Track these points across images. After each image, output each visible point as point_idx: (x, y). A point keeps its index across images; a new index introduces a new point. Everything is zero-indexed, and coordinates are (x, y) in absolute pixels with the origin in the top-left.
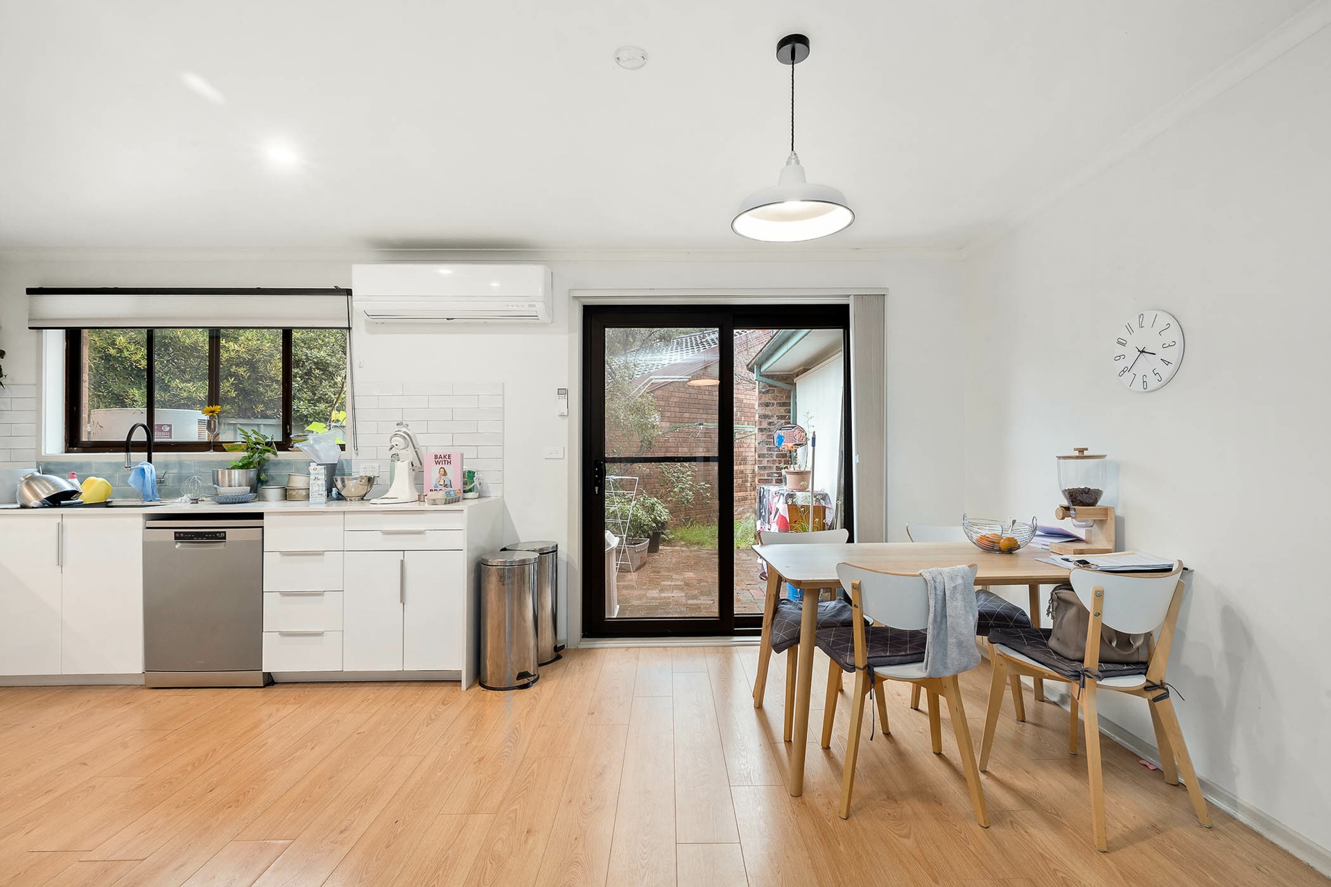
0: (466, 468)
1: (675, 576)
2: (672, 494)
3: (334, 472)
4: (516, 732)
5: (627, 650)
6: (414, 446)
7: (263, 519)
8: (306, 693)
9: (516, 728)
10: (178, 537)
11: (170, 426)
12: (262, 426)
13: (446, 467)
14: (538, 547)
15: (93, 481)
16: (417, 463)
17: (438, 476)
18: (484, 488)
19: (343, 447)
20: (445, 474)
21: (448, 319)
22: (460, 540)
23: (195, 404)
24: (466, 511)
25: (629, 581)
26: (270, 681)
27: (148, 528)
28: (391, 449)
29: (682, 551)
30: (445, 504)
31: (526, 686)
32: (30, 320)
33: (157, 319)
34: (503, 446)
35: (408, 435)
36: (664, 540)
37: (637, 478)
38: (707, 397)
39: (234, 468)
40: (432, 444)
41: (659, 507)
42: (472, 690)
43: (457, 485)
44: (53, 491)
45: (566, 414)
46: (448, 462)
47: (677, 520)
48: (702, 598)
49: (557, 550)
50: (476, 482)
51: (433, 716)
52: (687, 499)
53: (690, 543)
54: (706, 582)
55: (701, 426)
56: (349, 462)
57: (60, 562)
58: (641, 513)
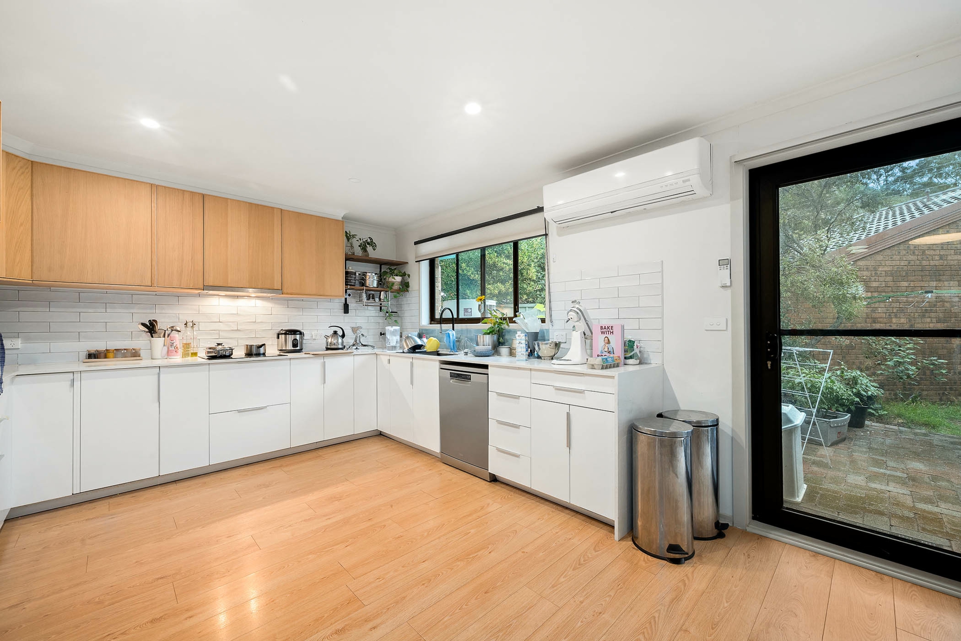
0: (628, 337)
1: (891, 464)
2: (883, 367)
3: (535, 337)
4: (653, 623)
5: (814, 556)
6: (585, 319)
7: (488, 369)
8: (509, 496)
9: (654, 617)
10: (452, 376)
11: (471, 309)
12: (527, 308)
13: (610, 337)
14: (694, 419)
15: (432, 339)
16: (588, 333)
17: (604, 343)
18: (645, 356)
19: (543, 321)
20: (609, 342)
21: (612, 212)
22: (611, 403)
23: (494, 296)
24: (616, 378)
25: (822, 456)
26: (494, 479)
27: (441, 369)
28: (568, 321)
29: (901, 432)
30: (602, 369)
31: (676, 562)
32: (416, 258)
33: (459, 247)
34: (662, 318)
35: (580, 310)
36: (872, 415)
37: (832, 351)
38: (937, 263)
39: (485, 334)
40: (599, 317)
41: (864, 380)
42: (624, 543)
43: (619, 352)
44: (414, 344)
45: (729, 284)
46: (611, 333)
47: (890, 394)
48: (943, 505)
49: (717, 424)
50: (636, 350)
51: (582, 562)
52: (909, 376)
53: (910, 423)
54: (948, 481)
55: (930, 295)
56: (548, 331)
57: (412, 383)
58: (839, 387)
